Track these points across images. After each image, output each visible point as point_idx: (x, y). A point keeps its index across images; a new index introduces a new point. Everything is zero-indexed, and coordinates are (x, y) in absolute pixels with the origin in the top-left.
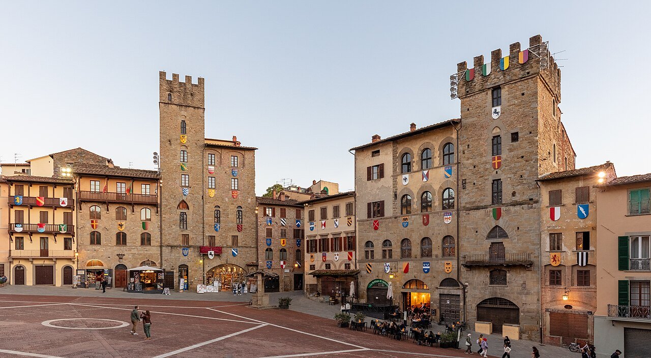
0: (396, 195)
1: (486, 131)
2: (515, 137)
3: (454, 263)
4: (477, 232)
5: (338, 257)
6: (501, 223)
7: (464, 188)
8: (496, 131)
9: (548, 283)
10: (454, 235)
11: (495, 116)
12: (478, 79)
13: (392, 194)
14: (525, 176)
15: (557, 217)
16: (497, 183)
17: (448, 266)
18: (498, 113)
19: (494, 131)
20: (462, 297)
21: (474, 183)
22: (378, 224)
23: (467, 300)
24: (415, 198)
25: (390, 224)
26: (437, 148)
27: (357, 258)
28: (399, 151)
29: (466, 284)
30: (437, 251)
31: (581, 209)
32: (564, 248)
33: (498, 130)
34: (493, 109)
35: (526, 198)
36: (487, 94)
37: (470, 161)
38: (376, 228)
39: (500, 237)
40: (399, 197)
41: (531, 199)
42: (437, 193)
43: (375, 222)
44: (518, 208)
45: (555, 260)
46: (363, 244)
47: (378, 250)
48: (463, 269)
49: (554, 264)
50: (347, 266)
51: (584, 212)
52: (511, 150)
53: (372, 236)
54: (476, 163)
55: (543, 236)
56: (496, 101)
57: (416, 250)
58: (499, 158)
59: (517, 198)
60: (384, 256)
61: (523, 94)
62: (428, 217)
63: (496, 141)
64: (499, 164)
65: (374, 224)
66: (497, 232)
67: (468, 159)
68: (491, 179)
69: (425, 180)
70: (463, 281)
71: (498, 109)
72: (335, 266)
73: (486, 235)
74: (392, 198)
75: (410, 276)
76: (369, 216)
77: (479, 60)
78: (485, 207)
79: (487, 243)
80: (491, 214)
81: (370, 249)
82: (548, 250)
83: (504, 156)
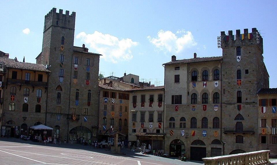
0: (188, 93)
1: (234, 67)
2: (247, 72)
3: (219, 131)
4: (230, 116)
5: (152, 126)
6: (241, 112)
7: (224, 93)
8: (239, 67)
9: (261, 142)
10: (219, 117)
11: (238, 60)
12: (230, 41)
13: (186, 92)
14: (252, 91)
15: (264, 111)
16: (239, 92)
17: (216, 133)
18: (239, 59)
19: (238, 67)
20: (222, 149)
21: (229, 92)
22: (178, 108)
23: (225, 151)
24: (199, 95)
25: (185, 109)
26: (211, 71)
27: (165, 127)
28: (191, 69)
29: (225, 142)
30: (210, 125)
31: (273, 109)
32: (267, 126)
33: (240, 67)
34: (237, 57)
35: (251, 101)
36: (234, 49)
37: (227, 80)
38: (176, 110)
39: (241, 119)
40: (190, 94)
41: (254, 102)
42: (210, 94)
43: (176, 106)
44: (248, 106)
45: (263, 132)
46: (169, 119)
47: (177, 122)
48: (223, 135)
49: (263, 133)
50: (158, 131)
51: (274, 110)
52: (245, 78)
53: (174, 114)
54: (230, 81)
55: (259, 120)
56: (239, 53)
57: (199, 124)
58: (240, 81)
59: (248, 101)
60: (181, 127)
61: (250, 53)
62: (206, 106)
63: (239, 72)
64: (240, 83)
65: (175, 108)
66: (239, 117)
67: (226, 79)
68: (237, 90)
69: (204, 86)
70: (223, 141)
71: (240, 57)
72: (150, 131)
73: (234, 118)
74: (186, 94)
75: (196, 138)
76: (173, 103)
77: (230, 32)
78: (234, 104)
79: (235, 122)
80: (237, 107)
81: (173, 122)
82: (261, 127)
83: (242, 80)
